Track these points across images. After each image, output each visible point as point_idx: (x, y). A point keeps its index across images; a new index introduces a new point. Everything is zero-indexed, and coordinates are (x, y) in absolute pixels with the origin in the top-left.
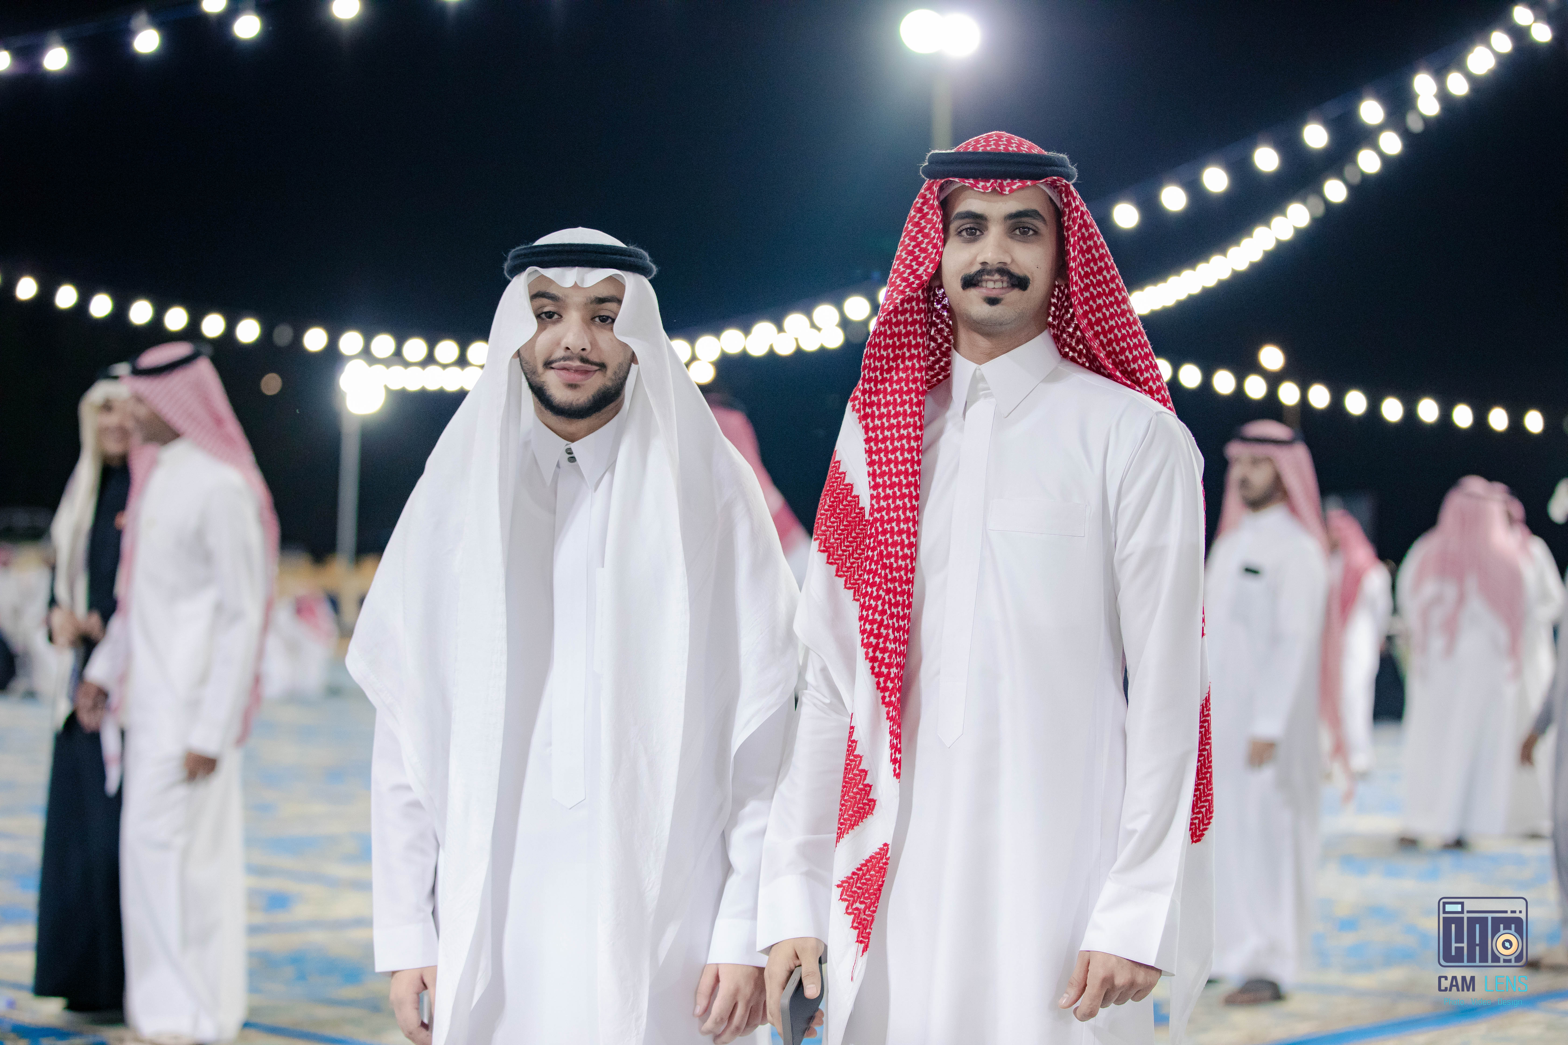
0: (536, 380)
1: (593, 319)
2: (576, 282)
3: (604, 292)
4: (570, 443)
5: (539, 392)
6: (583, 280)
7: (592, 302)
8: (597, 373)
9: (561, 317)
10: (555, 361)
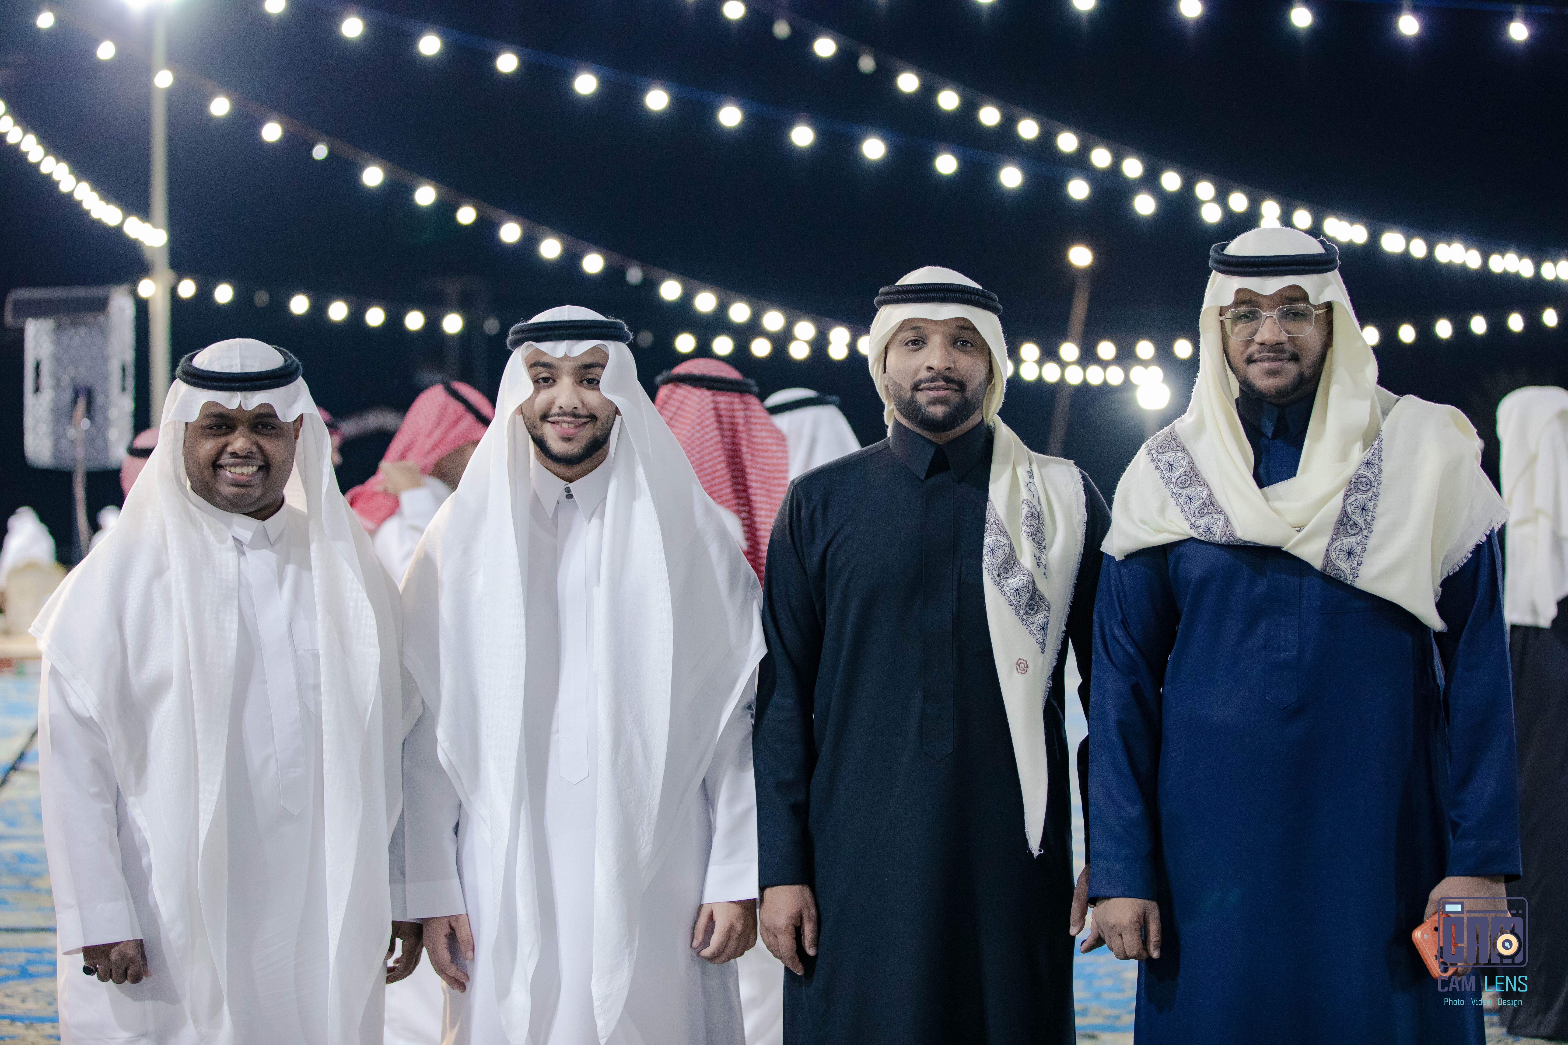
0: (537, 432)
1: (581, 382)
2: (565, 353)
3: (588, 360)
4: (568, 483)
5: (540, 443)
6: (570, 351)
7: (580, 368)
8: (589, 423)
9: (556, 381)
10: (552, 416)
